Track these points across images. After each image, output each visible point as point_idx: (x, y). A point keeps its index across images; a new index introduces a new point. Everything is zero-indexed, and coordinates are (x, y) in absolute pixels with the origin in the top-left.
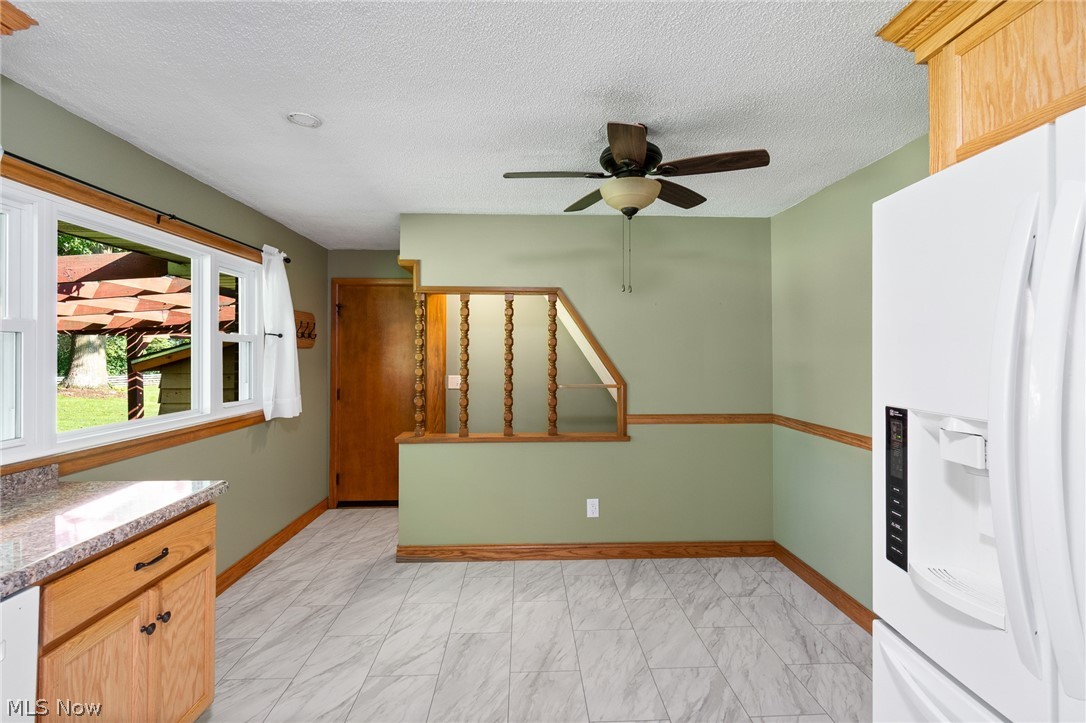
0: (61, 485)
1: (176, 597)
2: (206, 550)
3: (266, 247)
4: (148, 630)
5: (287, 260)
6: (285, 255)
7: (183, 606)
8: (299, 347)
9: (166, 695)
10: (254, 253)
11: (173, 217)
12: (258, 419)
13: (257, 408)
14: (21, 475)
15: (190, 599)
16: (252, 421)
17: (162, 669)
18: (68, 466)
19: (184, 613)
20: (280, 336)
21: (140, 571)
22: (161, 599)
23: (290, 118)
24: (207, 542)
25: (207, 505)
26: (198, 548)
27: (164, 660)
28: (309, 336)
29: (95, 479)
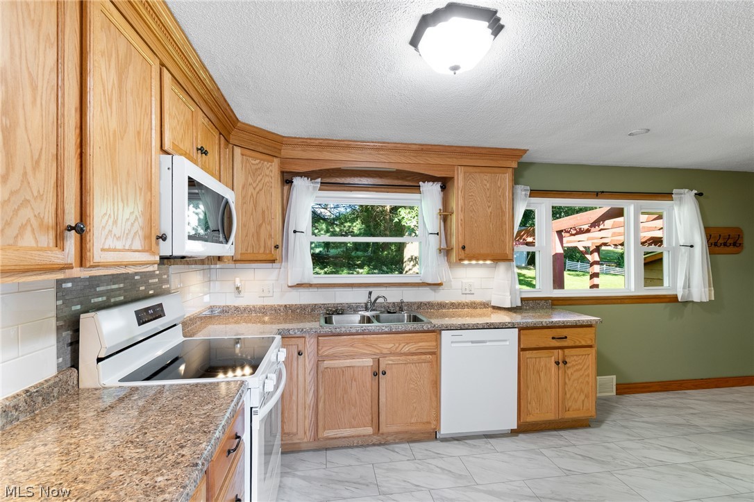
0: (552, 308)
1: (572, 358)
2: (590, 346)
3: (675, 191)
4: (557, 363)
5: (699, 195)
6: (696, 192)
7: (576, 364)
9: (568, 395)
10: (668, 195)
11: (603, 192)
12: (673, 299)
13: (674, 293)
14: (539, 302)
15: (580, 364)
16: (668, 300)
17: (565, 383)
18: (555, 302)
19: (577, 367)
20: (692, 246)
21: (554, 340)
22: (564, 356)
24: (589, 343)
25: (590, 326)
26: (583, 343)
27: (567, 381)
28: (734, 244)
29: (563, 309)
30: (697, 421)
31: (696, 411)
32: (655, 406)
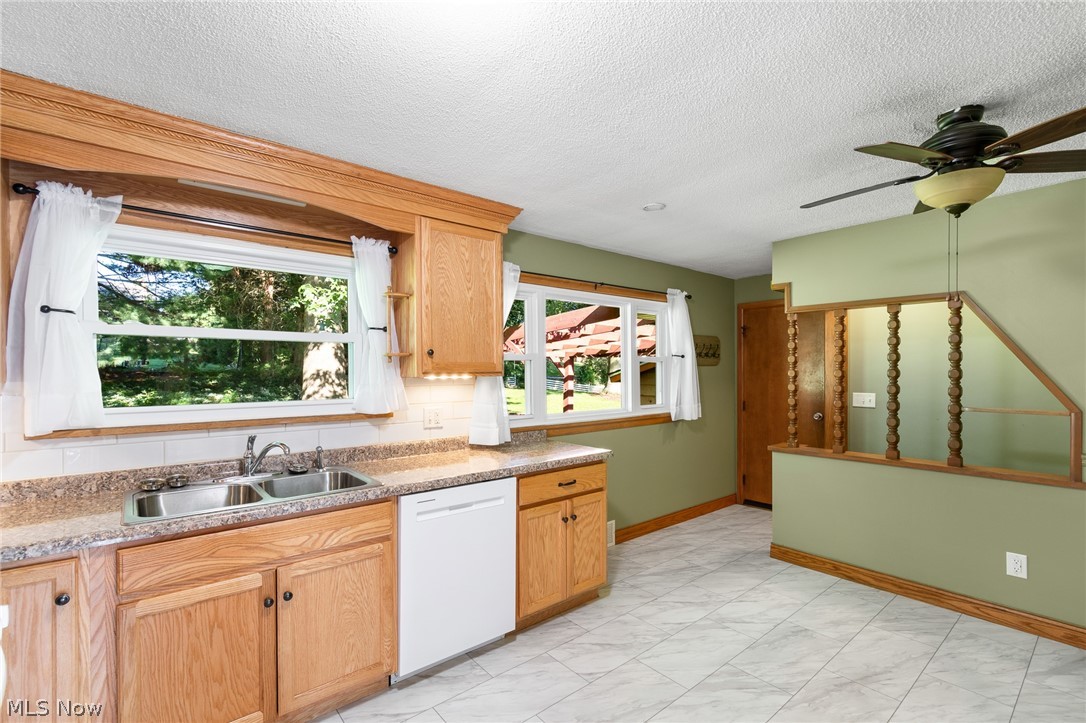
0: (548, 441)
1: (582, 510)
2: (601, 490)
3: (669, 291)
4: (565, 520)
5: (688, 297)
6: (685, 293)
7: (586, 517)
8: (699, 365)
9: (577, 562)
10: (660, 295)
11: (602, 284)
12: (666, 419)
13: (665, 411)
14: (531, 433)
15: (590, 515)
16: (661, 420)
17: (574, 546)
18: (551, 432)
19: (586, 521)
20: (683, 356)
21: (561, 488)
22: (573, 508)
23: (645, 209)
24: (600, 485)
25: (600, 462)
26: (594, 487)
27: (576, 542)
28: (714, 355)
29: (562, 441)
30: (697, 560)
31: (693, 548)
32: (655, 551)
